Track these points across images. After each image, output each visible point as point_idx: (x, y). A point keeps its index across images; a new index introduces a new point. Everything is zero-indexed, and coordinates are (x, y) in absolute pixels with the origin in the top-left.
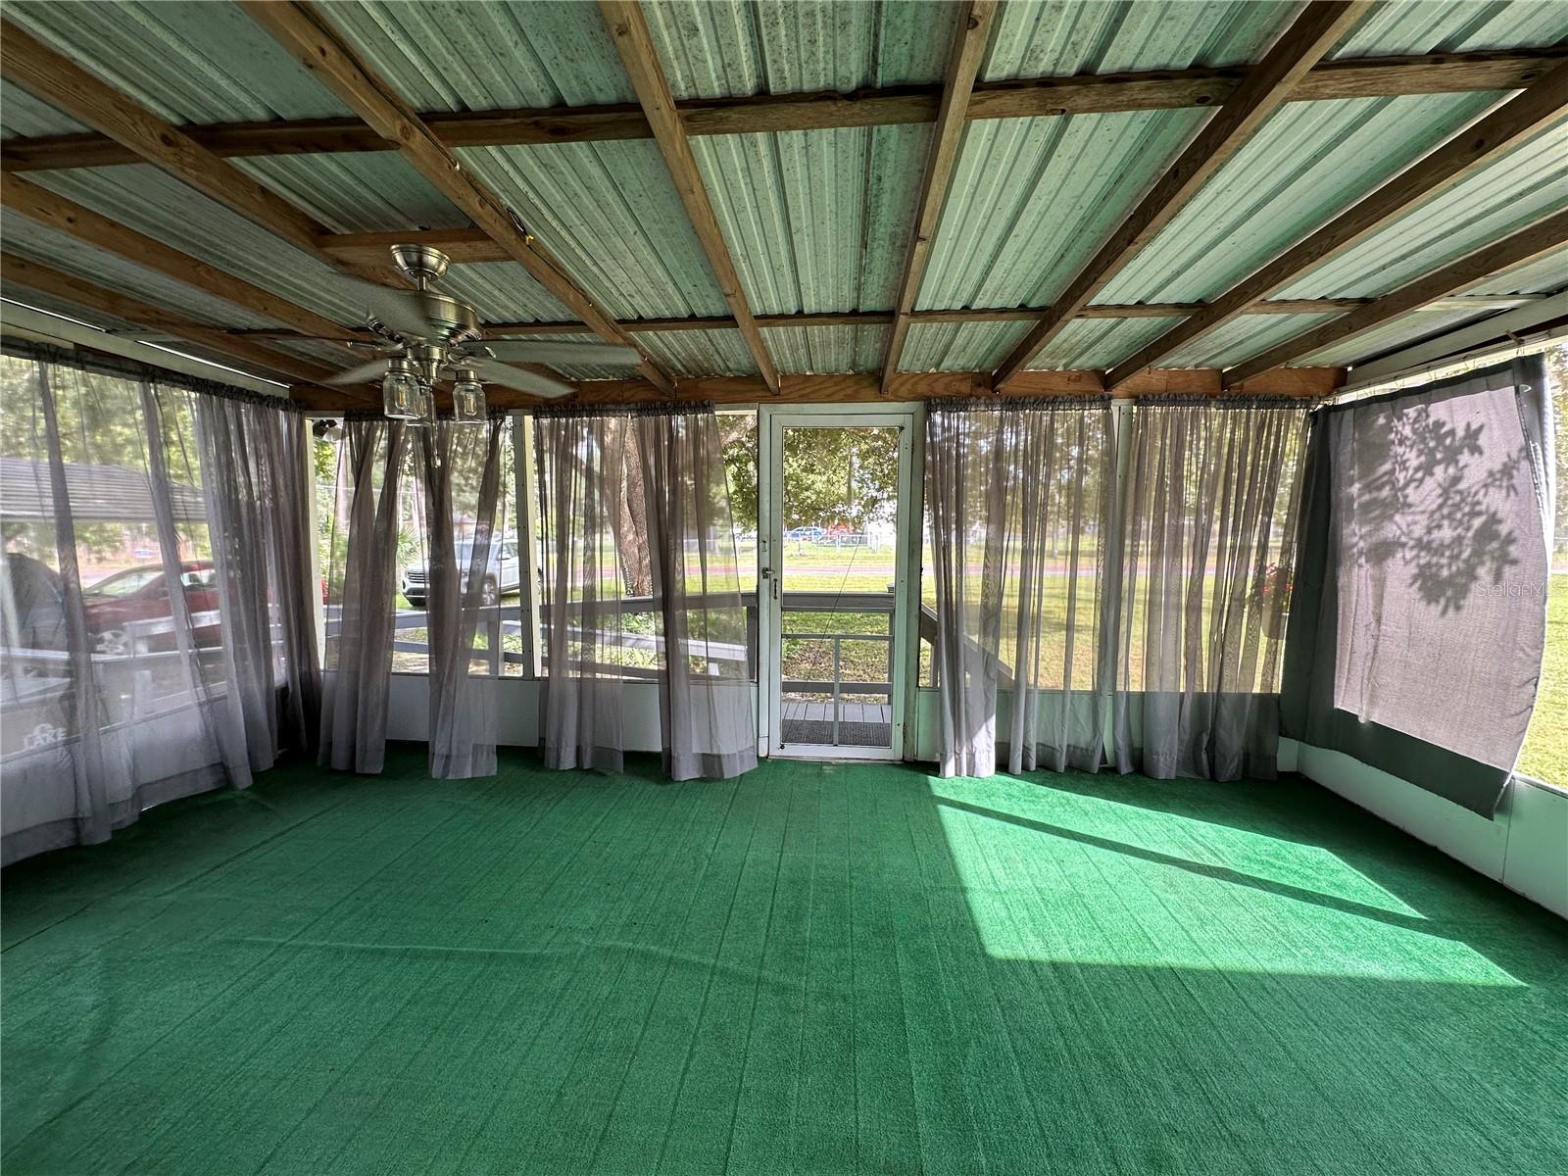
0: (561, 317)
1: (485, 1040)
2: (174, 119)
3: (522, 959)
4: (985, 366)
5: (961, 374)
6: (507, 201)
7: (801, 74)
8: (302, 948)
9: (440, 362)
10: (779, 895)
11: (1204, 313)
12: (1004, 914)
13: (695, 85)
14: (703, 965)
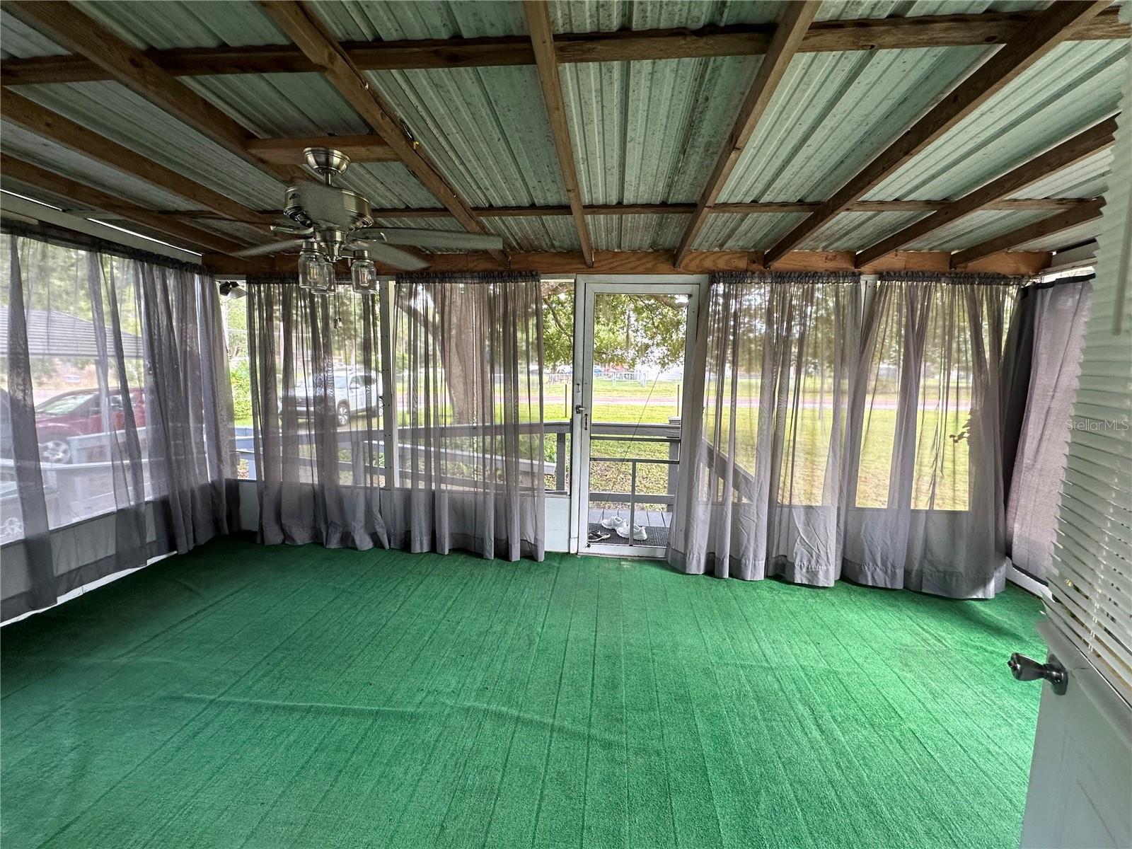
0: (427, 205)
1: (379, 782)
2: (140, 45)
3: (402, 716)
4: (759, 246)
5: (740, 253)
6: (400, 113)
7: (660, 14)
8: (230, 703)
9: (341, 243)
10: (598, 668)
11: (948, 208)
12: (776, 686)
13: (571, 21)
14: (545, 724)
